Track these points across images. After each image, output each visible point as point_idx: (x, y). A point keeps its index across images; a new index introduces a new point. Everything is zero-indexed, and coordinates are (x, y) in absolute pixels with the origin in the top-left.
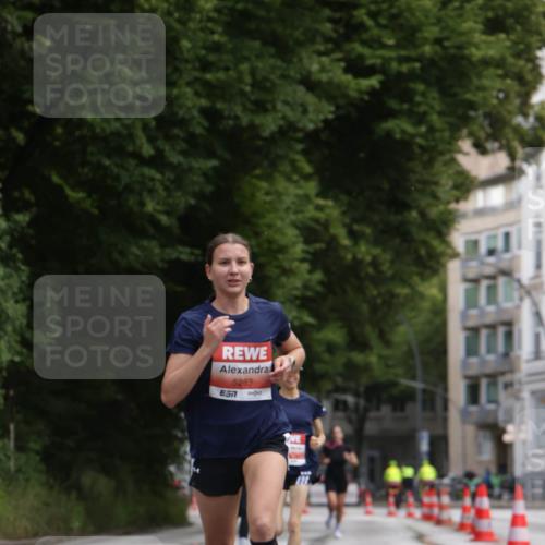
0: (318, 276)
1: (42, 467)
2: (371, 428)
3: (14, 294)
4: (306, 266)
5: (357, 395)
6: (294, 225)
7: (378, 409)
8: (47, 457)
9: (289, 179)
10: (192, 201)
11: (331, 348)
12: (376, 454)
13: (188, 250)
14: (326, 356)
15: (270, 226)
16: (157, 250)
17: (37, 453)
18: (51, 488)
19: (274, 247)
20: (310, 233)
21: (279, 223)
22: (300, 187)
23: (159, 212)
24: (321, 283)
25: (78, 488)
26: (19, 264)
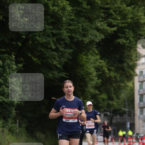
0: (100, 81)
1: (26, 131)
2: (114, 121)
4: (96, 78)
5: (110, 112)
6: (93, 67)
7: (116, 116)
8: (27, 129)
9: (92, 55)
10: (66, 60)
11: (103, 100)
12: (115, 128)
13: (65, 73)
14: (102, 102)
15: (87, 67)
16: (57, 74)
17: (24, 128)
18: (28, 137)
19: (88, 73)
20: (98, 69)
21: (89, 67)
22: (95, 57)
23: (57, 64)
24: (101, 83)
25: (35, 137)
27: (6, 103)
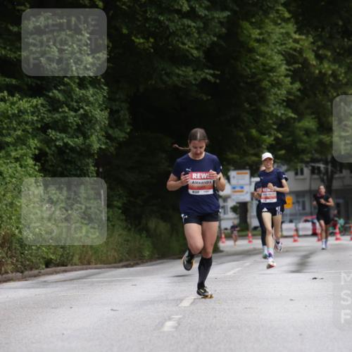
0: (297, 85)
1: (123, 217)
2: (336, 184)
3: (100, 105)
4: (289, 79)
5: (326, 163)
6: (279, 52)
7: (341, 172)
8: (126, 210)
9: (276, 24)
10: (215, 39)
11: (308, 132)
12: (341, 201)
13: (212, 72)
14: (305, 138)
15: (263, 55)
16: (191, 73)
17: (119, 208)
18: (130, 230)
19: (267, 67)
20: (290, 58)
21: (269, 53)
22: (283, 28)
23: (191, 48)
24: (299, 90)
25: (147, 230)
26: (102, 86)
27: (73, 149)
